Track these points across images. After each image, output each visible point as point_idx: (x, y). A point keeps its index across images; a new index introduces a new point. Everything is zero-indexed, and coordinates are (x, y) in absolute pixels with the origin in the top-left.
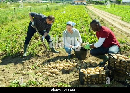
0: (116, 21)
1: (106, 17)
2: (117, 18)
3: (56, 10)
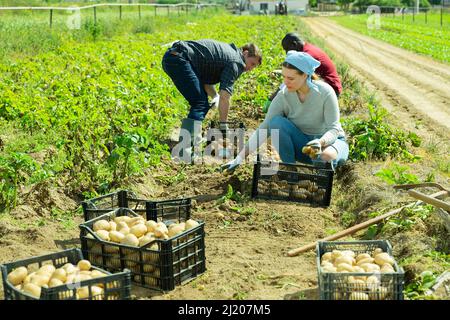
0: (427, 86)
1: (386, 67)
2: (437, 73)
3: (142, 35)
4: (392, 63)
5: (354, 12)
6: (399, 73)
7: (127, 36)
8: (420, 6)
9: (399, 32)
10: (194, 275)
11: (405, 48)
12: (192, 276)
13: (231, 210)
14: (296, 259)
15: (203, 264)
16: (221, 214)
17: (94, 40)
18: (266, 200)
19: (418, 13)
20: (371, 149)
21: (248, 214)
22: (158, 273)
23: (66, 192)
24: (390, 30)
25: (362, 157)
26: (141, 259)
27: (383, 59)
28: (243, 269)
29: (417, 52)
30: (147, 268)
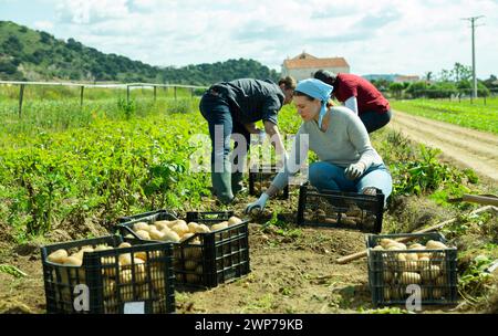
4: (449, 137)
5: (407, 98)
6: (456, 145)
7: (162, 116)
8: (479, 92)
9: (456, 113)
10: (238, 275)
11: (463, 125)
12: (236, 276)
13: (276, 234)
14: (346, 266)
15: (247, 265)
16: (265, 236)
17: (128, 119)
18: (313, 227)
19: (477, 98)
20: (425, 184)
21: (294, 237)
22: (200, 269)
23: (101, 223)
24: (446, 111)
25: (416, 192)
26: (182, 255)
27: (439, 134)
28: (289, 271)
29: (476, 128)
30: (189, 264)
